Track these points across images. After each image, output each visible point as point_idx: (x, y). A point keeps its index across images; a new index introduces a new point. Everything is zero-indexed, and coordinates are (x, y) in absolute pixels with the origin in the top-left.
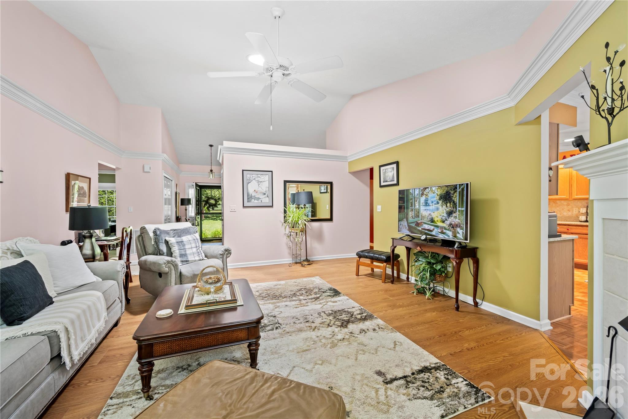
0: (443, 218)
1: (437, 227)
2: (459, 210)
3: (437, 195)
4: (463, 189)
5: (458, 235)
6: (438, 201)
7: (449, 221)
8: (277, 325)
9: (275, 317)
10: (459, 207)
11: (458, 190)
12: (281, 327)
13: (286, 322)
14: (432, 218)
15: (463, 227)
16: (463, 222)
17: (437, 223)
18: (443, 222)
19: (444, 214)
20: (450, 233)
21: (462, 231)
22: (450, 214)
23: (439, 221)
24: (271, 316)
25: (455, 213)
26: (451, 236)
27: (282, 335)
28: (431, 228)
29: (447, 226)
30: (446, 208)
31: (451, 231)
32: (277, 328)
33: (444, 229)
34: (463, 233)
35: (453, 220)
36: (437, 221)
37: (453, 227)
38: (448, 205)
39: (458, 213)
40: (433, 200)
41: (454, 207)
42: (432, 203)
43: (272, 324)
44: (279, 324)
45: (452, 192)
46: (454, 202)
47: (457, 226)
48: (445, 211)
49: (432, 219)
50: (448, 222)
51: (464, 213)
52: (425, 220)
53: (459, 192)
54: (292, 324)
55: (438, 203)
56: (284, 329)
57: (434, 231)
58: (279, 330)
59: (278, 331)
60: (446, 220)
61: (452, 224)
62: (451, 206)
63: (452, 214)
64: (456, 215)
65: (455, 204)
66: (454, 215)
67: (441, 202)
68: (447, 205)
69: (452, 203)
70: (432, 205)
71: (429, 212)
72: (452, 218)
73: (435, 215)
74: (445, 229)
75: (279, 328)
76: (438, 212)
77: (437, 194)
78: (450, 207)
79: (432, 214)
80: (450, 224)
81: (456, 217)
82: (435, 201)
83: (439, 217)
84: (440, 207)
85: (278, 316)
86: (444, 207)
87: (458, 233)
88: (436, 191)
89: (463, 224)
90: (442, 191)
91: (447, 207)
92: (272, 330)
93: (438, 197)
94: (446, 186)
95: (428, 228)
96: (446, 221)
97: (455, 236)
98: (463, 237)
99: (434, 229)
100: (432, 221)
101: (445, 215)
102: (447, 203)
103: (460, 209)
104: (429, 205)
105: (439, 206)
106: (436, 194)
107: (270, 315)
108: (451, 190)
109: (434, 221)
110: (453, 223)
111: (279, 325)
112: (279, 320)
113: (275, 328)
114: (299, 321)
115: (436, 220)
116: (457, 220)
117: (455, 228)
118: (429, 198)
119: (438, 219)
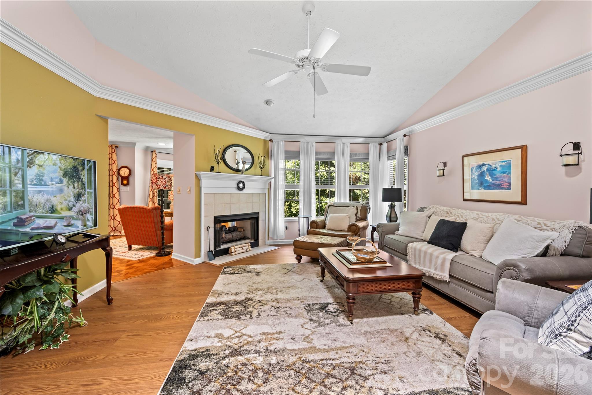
0: (70, 203)
1: (62, 218)
2: (88, 192)
3: (59, 169)
4: (91, 167)
5: (88, 223)
6: (62, 178)
7: (77, 208)
8: (308, 308)
9: (311, 320)
10: (88, 189)
11: (86, 168)
12: (305, 306)
13: (300, 311)
14: (53, 206)
15: (92, 212)
16: (92, 206)
17: (60, 213)
18: (69, 210)
19: (70, 199)
20: (79, 223)
21: (91, 216)
22: (78, 197)
23: (64, 209)
24: (315, 322)
25: (83, 195)
26: (81, 227)
27: (305, 298)
28: (50, 223)
29: (76, 214)
30: (73, 190)
31: (80, 219)
32: (309, 305)
33: (71, 220)
34: (92, 218)
35: (82, 205)
36: (62, 209)
37: (82, 214)
38: (76, 185)
39: (86, 195)
40: (52, 175)
41: (82, 188)
42: (52, 180)
43: (314, 310)
44: (307, 310)
45: (80, 168)
46: (82, 181)
47: (87, 211)
48: (71, 193)
49: (53, 208)
50: (75, 209)
51: (93, 194)
52: (39, 212)
53: (88, 170)
54: (293, 307)
55: (61, 182)
56: (303, 303)
57: (56, 228)
58: (307, 302)
59: (309, 303)
60: (74, 206)
61: (81, 211)
62: (80, 186)
63: (80, 197)
64: (84, 198)
65: (83, 184)
66: (83, 198)
67: (67, 180)
68: (74, 185)
69: (80, 183)
70: (52, 185)
71: (46, 197)
72: (81, 202)
73: (56, 201)
74: (73, 219)
75: (307, 306)
76: (62, 195)
77: (59, 167)
78: (78, 188)
79: (53, 199)
80: (79, 211)
81: (85, 201)
82: (56, 178)
83: (64, 202)
84: (66, 188)
85: (307, 321)
86: (71, 187)
87: (88, 220)
88: (58, 162)
89: (92, 208)
90: (67, 164)
91: (74, 188)
92: (313, 304)
93: (62, 173)
94: (72, 158)
95: (45, 225)
96: (74, 208)
97: (85, 225)
98: (92, 224)
99: (56, 224)
100: (53, 210)
101: (72, 199)
102: (74, 182)
103: (88, 190)
104: (46, 185)
105: (64, 185)
106: (57, 167)
107: (317, 324)
108: (79, 165)
109: (56, 210)
110: (82, 209)
111: (306, 308)
112: (307, 315)
113: (311, 305)
114: (286, 309)
115: (59, 208)
116: (86, 204)
117: (84, 215)
118: (45, 172)
119: (62, 206)
